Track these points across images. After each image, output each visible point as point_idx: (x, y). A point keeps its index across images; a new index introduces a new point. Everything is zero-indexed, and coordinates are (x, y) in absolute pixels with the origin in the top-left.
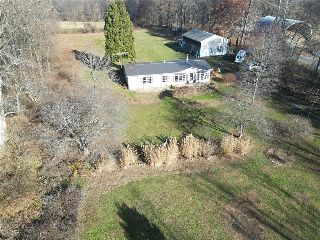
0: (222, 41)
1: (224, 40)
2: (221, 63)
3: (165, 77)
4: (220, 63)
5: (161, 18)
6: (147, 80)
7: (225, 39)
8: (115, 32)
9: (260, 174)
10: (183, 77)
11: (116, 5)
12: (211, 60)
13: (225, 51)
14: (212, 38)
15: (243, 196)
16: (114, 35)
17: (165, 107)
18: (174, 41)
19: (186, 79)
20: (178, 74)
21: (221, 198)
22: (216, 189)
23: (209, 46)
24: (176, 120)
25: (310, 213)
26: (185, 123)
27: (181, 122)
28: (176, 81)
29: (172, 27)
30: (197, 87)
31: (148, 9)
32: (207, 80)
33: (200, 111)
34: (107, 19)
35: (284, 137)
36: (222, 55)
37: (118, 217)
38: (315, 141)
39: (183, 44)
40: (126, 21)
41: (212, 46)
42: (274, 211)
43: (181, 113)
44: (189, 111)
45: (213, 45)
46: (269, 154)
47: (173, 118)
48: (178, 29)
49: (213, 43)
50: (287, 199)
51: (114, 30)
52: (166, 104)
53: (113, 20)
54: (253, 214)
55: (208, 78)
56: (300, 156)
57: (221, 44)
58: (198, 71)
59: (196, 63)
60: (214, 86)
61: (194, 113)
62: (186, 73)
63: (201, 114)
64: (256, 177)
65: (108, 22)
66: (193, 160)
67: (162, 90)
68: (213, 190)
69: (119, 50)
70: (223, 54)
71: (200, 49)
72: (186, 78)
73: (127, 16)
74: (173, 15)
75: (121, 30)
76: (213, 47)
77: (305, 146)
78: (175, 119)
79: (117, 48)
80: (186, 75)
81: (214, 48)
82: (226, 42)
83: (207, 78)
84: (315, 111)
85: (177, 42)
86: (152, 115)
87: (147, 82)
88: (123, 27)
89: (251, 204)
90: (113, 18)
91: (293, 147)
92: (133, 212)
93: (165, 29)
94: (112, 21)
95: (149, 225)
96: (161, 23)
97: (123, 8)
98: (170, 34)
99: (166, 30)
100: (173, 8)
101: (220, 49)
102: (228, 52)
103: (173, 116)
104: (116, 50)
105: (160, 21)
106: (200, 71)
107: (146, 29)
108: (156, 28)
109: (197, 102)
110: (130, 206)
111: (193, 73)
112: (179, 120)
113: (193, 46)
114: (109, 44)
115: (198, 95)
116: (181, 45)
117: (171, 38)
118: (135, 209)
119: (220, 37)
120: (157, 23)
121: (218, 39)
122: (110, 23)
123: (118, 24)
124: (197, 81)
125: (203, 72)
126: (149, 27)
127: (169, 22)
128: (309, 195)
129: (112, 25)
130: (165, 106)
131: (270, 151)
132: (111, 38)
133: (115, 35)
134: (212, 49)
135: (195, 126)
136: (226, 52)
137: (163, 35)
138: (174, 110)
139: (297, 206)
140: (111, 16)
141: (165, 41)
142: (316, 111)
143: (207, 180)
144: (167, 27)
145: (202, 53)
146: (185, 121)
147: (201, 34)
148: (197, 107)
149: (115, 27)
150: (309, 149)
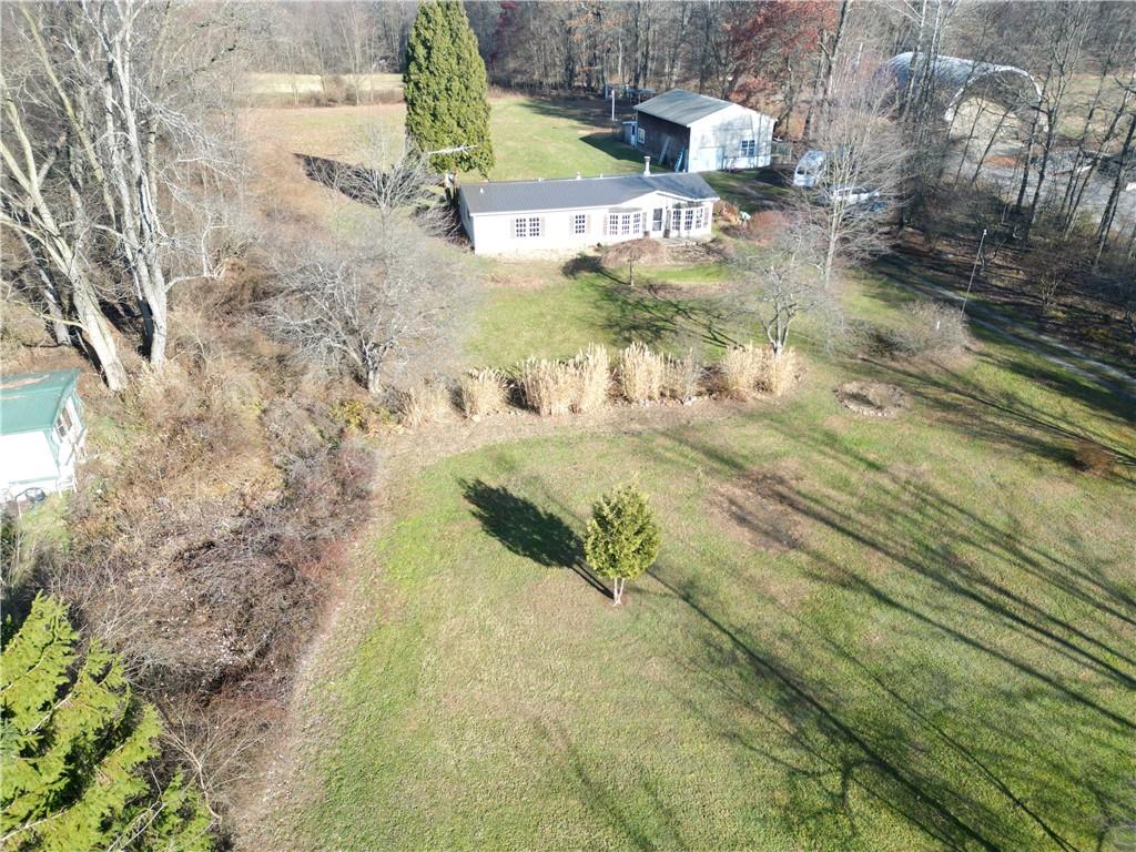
0: (756, 126)
1: (763, 121)
2: (752, 188)
3: (580, 219)
4: (749, 190)
5: (570, 60)
6: (528, 228)
7: (765, 119)
8: (435, 87)
9: (814, 430)
10: (632, 219)
11: (439, 9)
12: (723, 182)
13: (766, 155)
14: (724, 115)
15: (764, 470)
16: (431, 97)
17: (579, 297)
18: (610, 130)
19: (640, 226)
20: (618, 211)
21: (710, 472)
22: (701, 456)
23: (717, 138)
24: (610, 325)
25: (917, 496)
26: (633, 332)
27: (622, 330)
28: (614, 230)
29: (604, 88)
30: (672, 248)
31: (529, 29)
32: (704, 232)
33: (676, 306)
34: (413, 50)
35: (893, 359)
36: (757, 169)
37: (466, 502)
38: (975, 368)
39: (638, 136)
40: (468, 56)
41: (726, 140)
42: (833, 493)
43: (623, 311)
44: (645, 307)
45: (729, 137)
46: (847, 394)
47: (600, 322)
48: (625, 93)
49: (726, 130)
50: (871, 475)
51: (432, 83)
52: (582, 289)
53: (429, 53)
54: (782, 498)
55: (706, 224)
56: (926, 398)
57: (753, 134)
58: (677, 202)
59: (671, 181)
60: (721, 247)
61: (659, 310)
62: (640, 209)
63: (679, 311)
64: (803, 435)
65: (414, 59)
66: (647, 405)
67: (573, 254)
68: (693, 459)
69: (447, 141)
70: (760, 165)
71: (687, 147)
72: (641, 223)
73: (470, 43)
74: (609, 50)
75: (453, 84)
76: (728, 142)
77: (943, 379)
78: (607, 322)
79: (441, 135)
80: (641, 213)
81: (731, 144)
82: (768, 128)
83: (702, 224)
84: (996, 304)
85: (618, 131)
86: (542, 314)
87: (528, 233)
88: (458, 73)
89: (781, 481)
90: (429, 49)
91: (910, 379)
92: (500, 494)
93: (583, 94)
94: (428, 58)
95: (537, 514)
96: (571, 74)
97: (461, 19)
98: (598, 111)
99: (586, 98)
100: (612, 24)
101: (750, 148)
102: (774, 158)
103: (600, 317)
104: (436, 141)
105: (566, 69)
106: (682, 202)
107: (521, 93)
108: (554, 93)
109: (671, 286)
110: (494, 485)
111: (661, 210)
112: (617, 325)
113: (667, 141)
114: (418, 124)
115: (676, 269)
116: (633, 138)
117: (601, 120)
118: (504, 489)
119: (750, 112)
120: (556, 75)
121: (743, 118)
122: (422, 61)
123: (444, 65)
124: (674, 234)
125: (690, 204)
126: (530, 88)
127: (597, 71)
128: (925, 466)
129: (427, 68)
130: (579, 293)
131: (852, 387)
132: (423, 108)
133: (436, 98)
134: (724, 147)
135: (660, 338)
136: (769, 158)
137: (578, 112)
138: (605, 304)
139: (890, 486)
140: (424, 43)
141: (583, 129)
142: (999, 305)
143: (681, 442)
144: (589, 89)
145: (695, 159)
146: (635, 328)
147: (692, 104)
148: (669, 297)
149: (436, 72)
150: (953, 383)
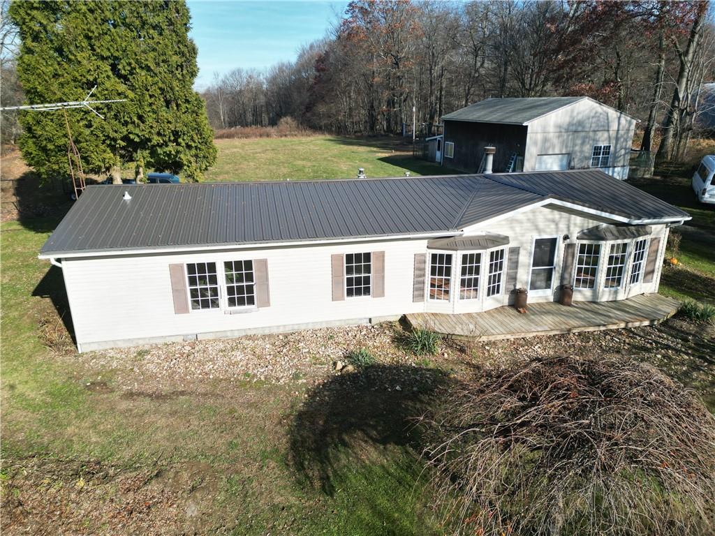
0: (614, 126)
1: (623, 121)
3: (359, 263)
6: (222, 286)
7: (625, 119)
13: (623, 166)
14: (572, 111)
19: (503, 278)
20: (453, 244)
23: (563, 144)
28: (441, 289)
32: (646, 288)
39: (445, 150)
41: (575, 145)
45: (579, 142)
49: (576, 131)
55: (650, 272)
57: (609, 137)
58: (592, 224)
62: (505, 240)
72: (505, 272)
76: (577, 148)
80: (506, 248)
81: (580, 151)
82: (628, 130)
87: (223, 297)
98: (397, 142)
99: (386, 136)
101: (603, 157)
102: (633, 171)
106: (603, 225)
107: (329, 133)
108: (359, 134)
111: (553, 242)
116: (438, 154)
117: (399, 147)
119: (605, 108)
121: (596, 115)
124: (581, 295)
125: (621, 234)
127: (395, 112)
134: (570, 155)
136: (627, 170)
137: (378, 142)
144: (389, 131)
